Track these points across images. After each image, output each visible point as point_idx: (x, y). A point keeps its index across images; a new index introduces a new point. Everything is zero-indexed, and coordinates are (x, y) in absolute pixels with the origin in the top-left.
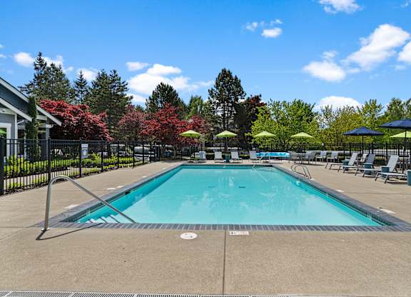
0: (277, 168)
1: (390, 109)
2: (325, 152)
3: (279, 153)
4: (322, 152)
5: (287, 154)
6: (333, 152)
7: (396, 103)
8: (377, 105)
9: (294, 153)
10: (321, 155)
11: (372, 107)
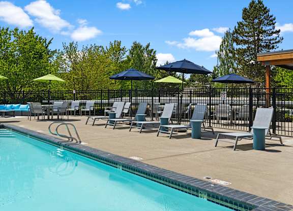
0: (14, 130)
1: (131, 53)
2: (78, 102)
3: (8, 106)
4: (73, 102)
5: (23, 107)
6: (88, 102)
7: (136, 47)
8: (121, 47)
9: (38, 105)
10: (73, 106)
11: (117, 49)
